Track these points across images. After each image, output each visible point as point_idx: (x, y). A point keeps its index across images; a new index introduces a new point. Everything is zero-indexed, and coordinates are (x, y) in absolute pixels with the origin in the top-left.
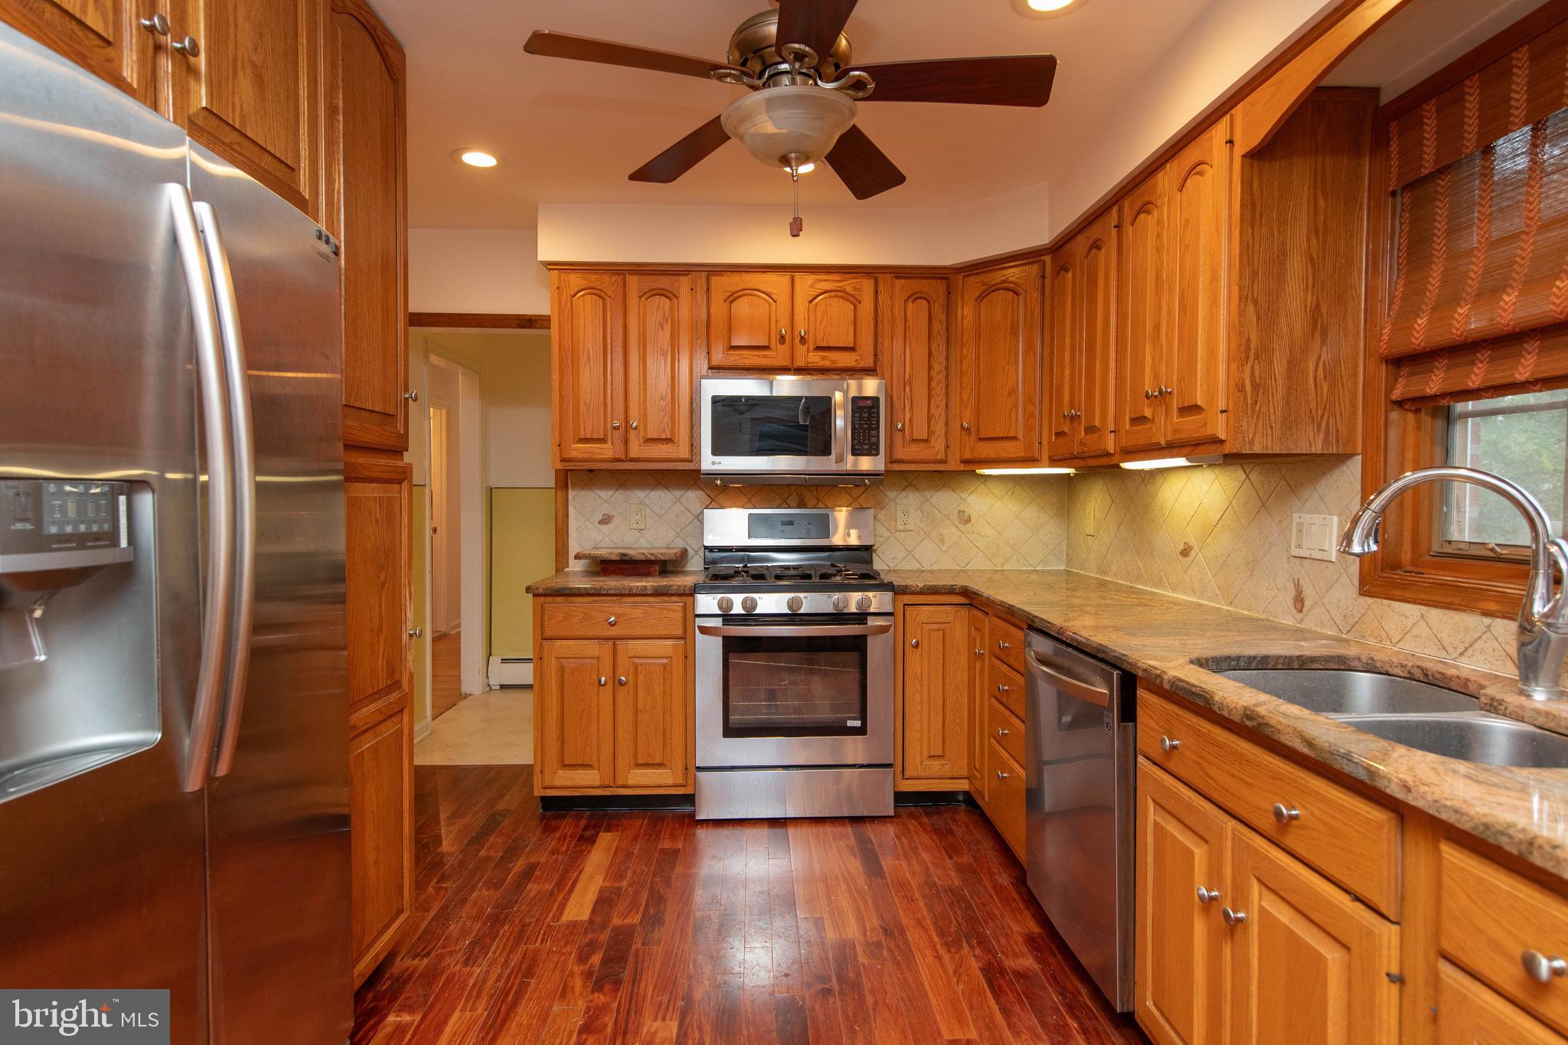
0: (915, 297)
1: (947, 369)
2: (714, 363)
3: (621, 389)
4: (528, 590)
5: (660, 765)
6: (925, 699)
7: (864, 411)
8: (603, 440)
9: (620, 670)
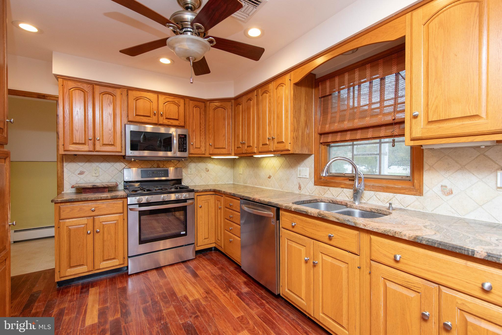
0: (196, 106)
1: (205, 128)
2: (130, 120)
4: (52, 201)
5: (114, 259)
6: (203, 222)
7: (183, 139)
8: (84, 144)
9: (96, 227)
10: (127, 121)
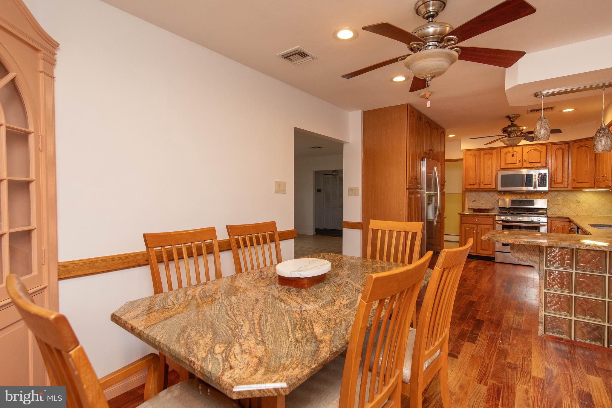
0: (559, 149)
2: (502, 168)
3: (479, 174)
5: (487, 250)
8: (475, 185)
9: (478, 230)
10: (499, 168)
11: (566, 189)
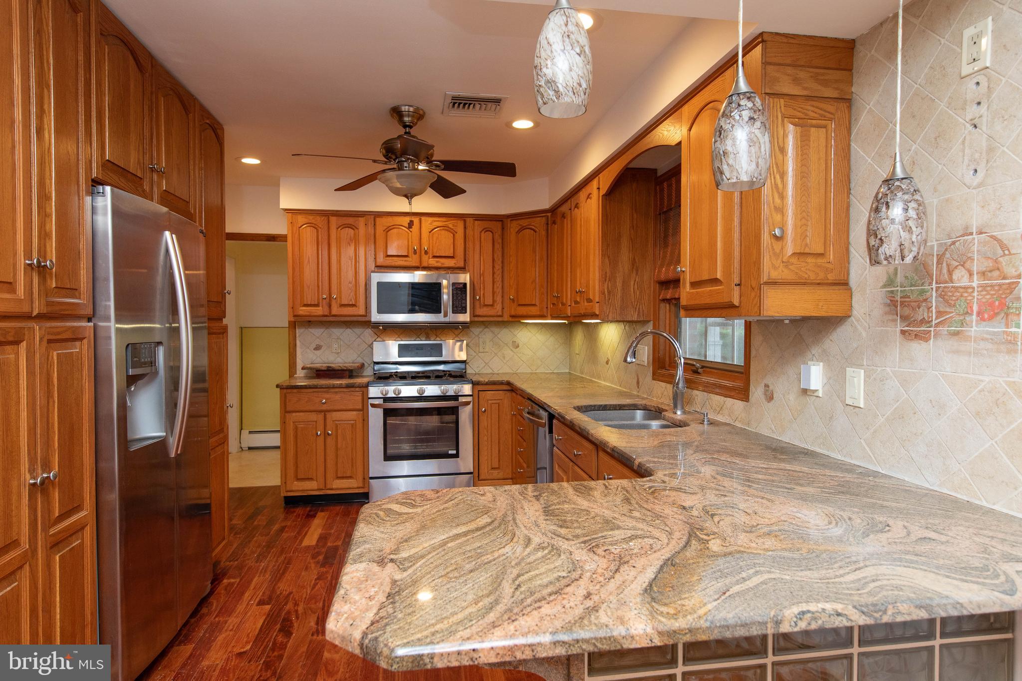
0: (486, 230)
1: (502, 268)
2: (378, 264)
3: (327, 278)
4: (277, 386)
5: (350, 477)
6: (489, 439)
7: (459, 290)
8: (317, 305)
9: (328, 427)
10: (374, 265)
11: (500, 319)
